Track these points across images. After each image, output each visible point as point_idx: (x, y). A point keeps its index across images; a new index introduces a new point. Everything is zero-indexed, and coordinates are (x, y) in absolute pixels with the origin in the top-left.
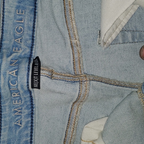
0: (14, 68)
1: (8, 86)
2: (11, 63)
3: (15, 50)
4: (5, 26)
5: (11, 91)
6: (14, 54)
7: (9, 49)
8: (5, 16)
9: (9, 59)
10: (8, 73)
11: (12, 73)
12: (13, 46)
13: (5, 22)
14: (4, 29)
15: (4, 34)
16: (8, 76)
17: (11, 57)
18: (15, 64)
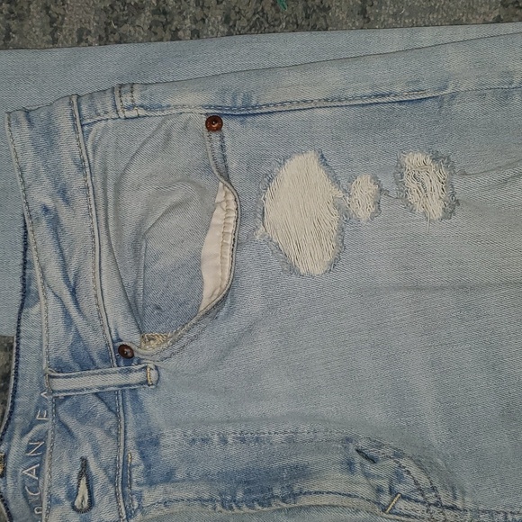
0: (33, 460)
1: (22, 496)
2: (29, 448)
3: (41, 416)
4: (21, 366)
5: (30, 505)
6: (37, 428)
7: (27, 414)
8: (21, 347)
9: (26, 440)
10: (20, 474)
11: (28, 472)
12: (37, 408)
13: (21, 359)
14: (20, 372)
15: (19, 384)
16: (20, 479)
17: (30, 435)
18: (35, 452)
